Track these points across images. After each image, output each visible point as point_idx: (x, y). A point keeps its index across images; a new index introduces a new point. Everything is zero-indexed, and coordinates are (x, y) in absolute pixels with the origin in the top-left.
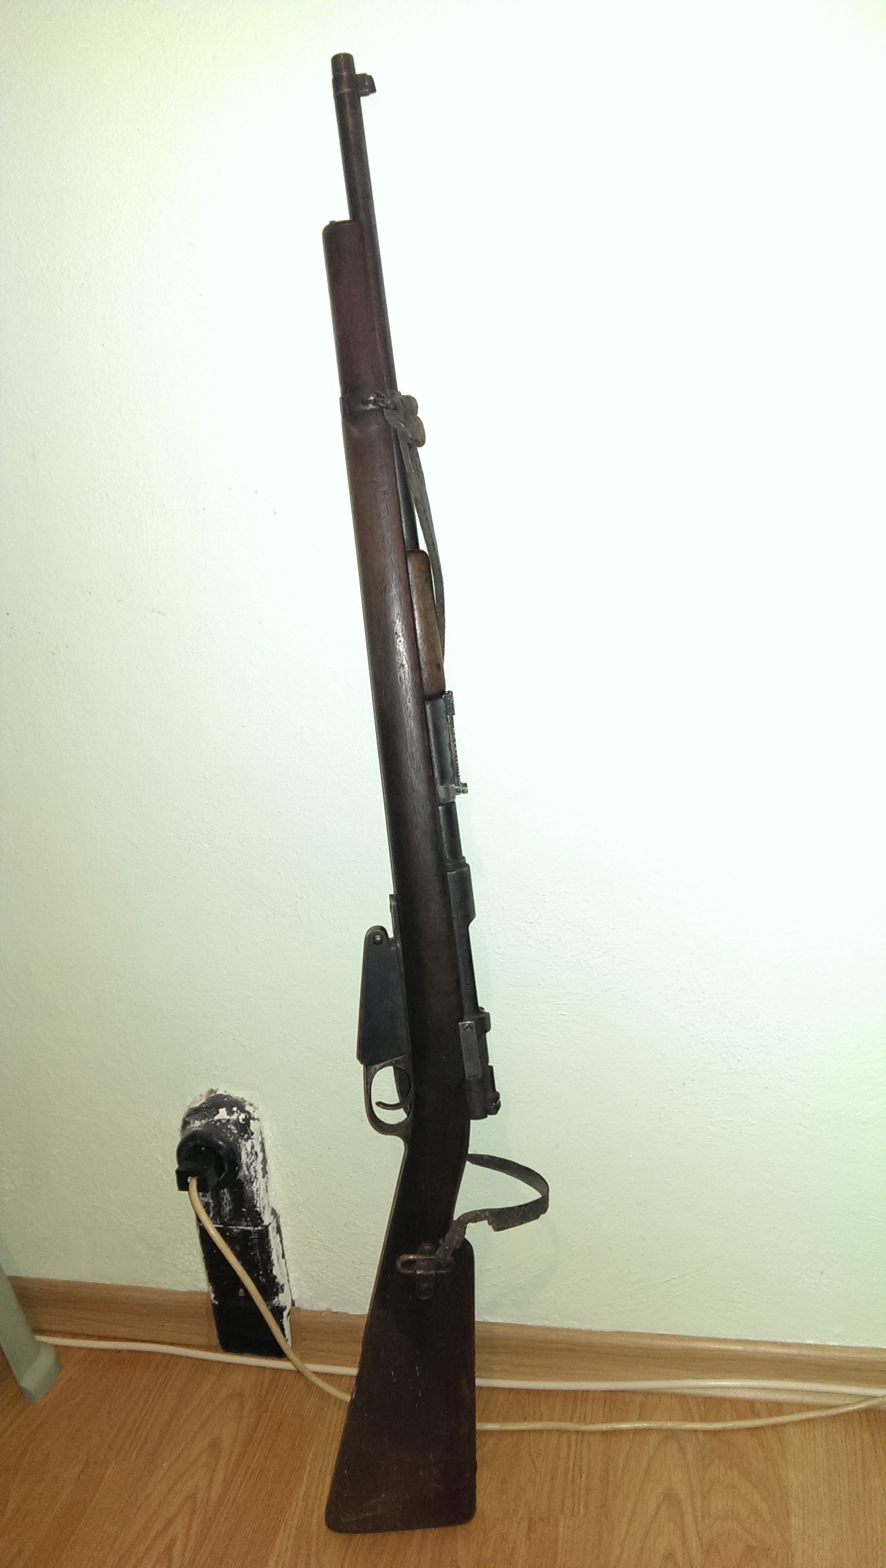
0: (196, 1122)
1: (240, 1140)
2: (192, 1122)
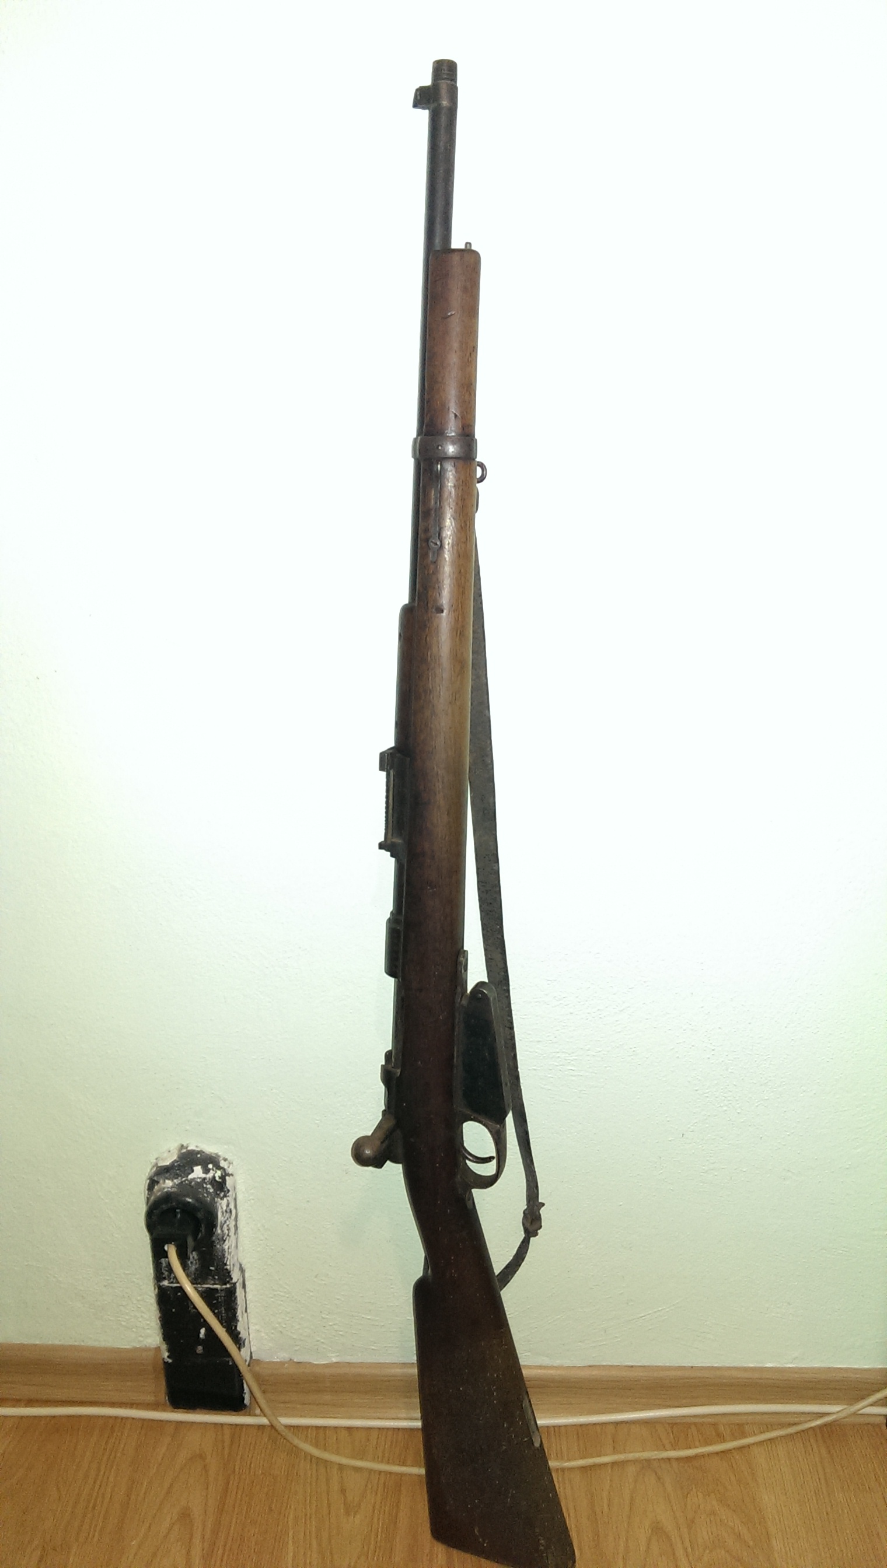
1: (216, 1199)
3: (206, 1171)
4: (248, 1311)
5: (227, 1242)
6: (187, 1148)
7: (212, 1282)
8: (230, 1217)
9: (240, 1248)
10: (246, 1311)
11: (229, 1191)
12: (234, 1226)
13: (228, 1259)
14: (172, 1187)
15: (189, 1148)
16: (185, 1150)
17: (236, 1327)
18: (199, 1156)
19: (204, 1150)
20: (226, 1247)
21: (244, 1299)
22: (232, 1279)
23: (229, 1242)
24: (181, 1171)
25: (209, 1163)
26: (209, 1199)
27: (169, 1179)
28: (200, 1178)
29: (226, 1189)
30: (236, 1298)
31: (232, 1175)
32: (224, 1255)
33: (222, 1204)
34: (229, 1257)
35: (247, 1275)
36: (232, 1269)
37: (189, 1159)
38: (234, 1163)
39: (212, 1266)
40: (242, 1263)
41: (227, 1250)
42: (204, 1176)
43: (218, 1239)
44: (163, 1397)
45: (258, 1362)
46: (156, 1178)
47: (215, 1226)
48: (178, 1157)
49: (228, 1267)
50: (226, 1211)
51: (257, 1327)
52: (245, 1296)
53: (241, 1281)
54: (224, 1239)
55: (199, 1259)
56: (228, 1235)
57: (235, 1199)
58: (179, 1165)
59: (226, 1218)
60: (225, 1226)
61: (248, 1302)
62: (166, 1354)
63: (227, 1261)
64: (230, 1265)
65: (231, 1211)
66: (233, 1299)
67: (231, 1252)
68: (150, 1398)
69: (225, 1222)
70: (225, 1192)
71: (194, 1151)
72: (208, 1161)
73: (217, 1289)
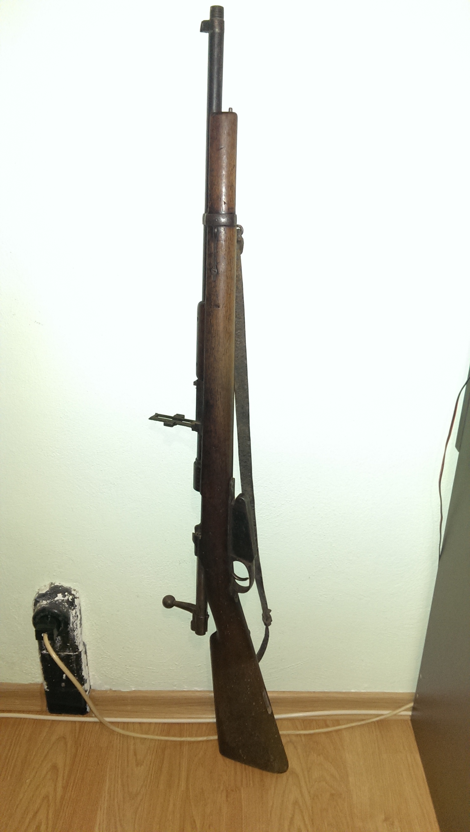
0: (44, 601)
1: (69, 610)
2: (41, 601)
3: (64, 596)
4: (88, 665)
5: (76, 631)
6: (54, 584)
7: (69, 651)
8: (77, 619)
9: (83, 634)
10: (87, 665)
11: (76, 606)
12: (80, 623)
13: (76, 640)
14: (46, 604)
15: (55, 585)
16: (53, 586)
17: (81, 673)
18: (60, 588)
19: (63, 586)
20: (76, 634)
21: (86, 659)
22: (79, 650)
23: (77, 631)
24: (50, 596)
25: (65, 592)
26: (65, 610)
27: (44, 600)
28: (61, 600)
29: (74, 605)
30: (81, 659)
31: (78, 598)
32: (74, 638)
33: (73, 613)
34: (77, 639)
35: (87, 647)
36: (79, 645)
37: (55, 590)
38: (79, 592)
39: (68, 644)
40: (84, 642)
41: (76, 636)
42: (63, 598)
43: (71, 630)
44: (45, 708)
45: (94, 690)
46: (38, 600)
47: (69, 624)
48: (49, 589)
49: (77, 644)
50: (75, 616)
51: (93, 673)
52: (87, 658)
53: (84, 650)
54: (74, 630)
55: (62, 640)
56: (76, 628)
57: (80, 610)
58: (50, 593)
59: (75, 620)
60: (75, 623)
61: (88, 661)
62: (46, 687)
63: (76, 641)
64: (78, 643)
65: (77, 616)
66: (80, 659)
67: (78, 637)
68: (38, 709)
69: (75, 621)
70: (74, 606)
71: (57, 585)
72: (65, 591)
73: (71, 655)
